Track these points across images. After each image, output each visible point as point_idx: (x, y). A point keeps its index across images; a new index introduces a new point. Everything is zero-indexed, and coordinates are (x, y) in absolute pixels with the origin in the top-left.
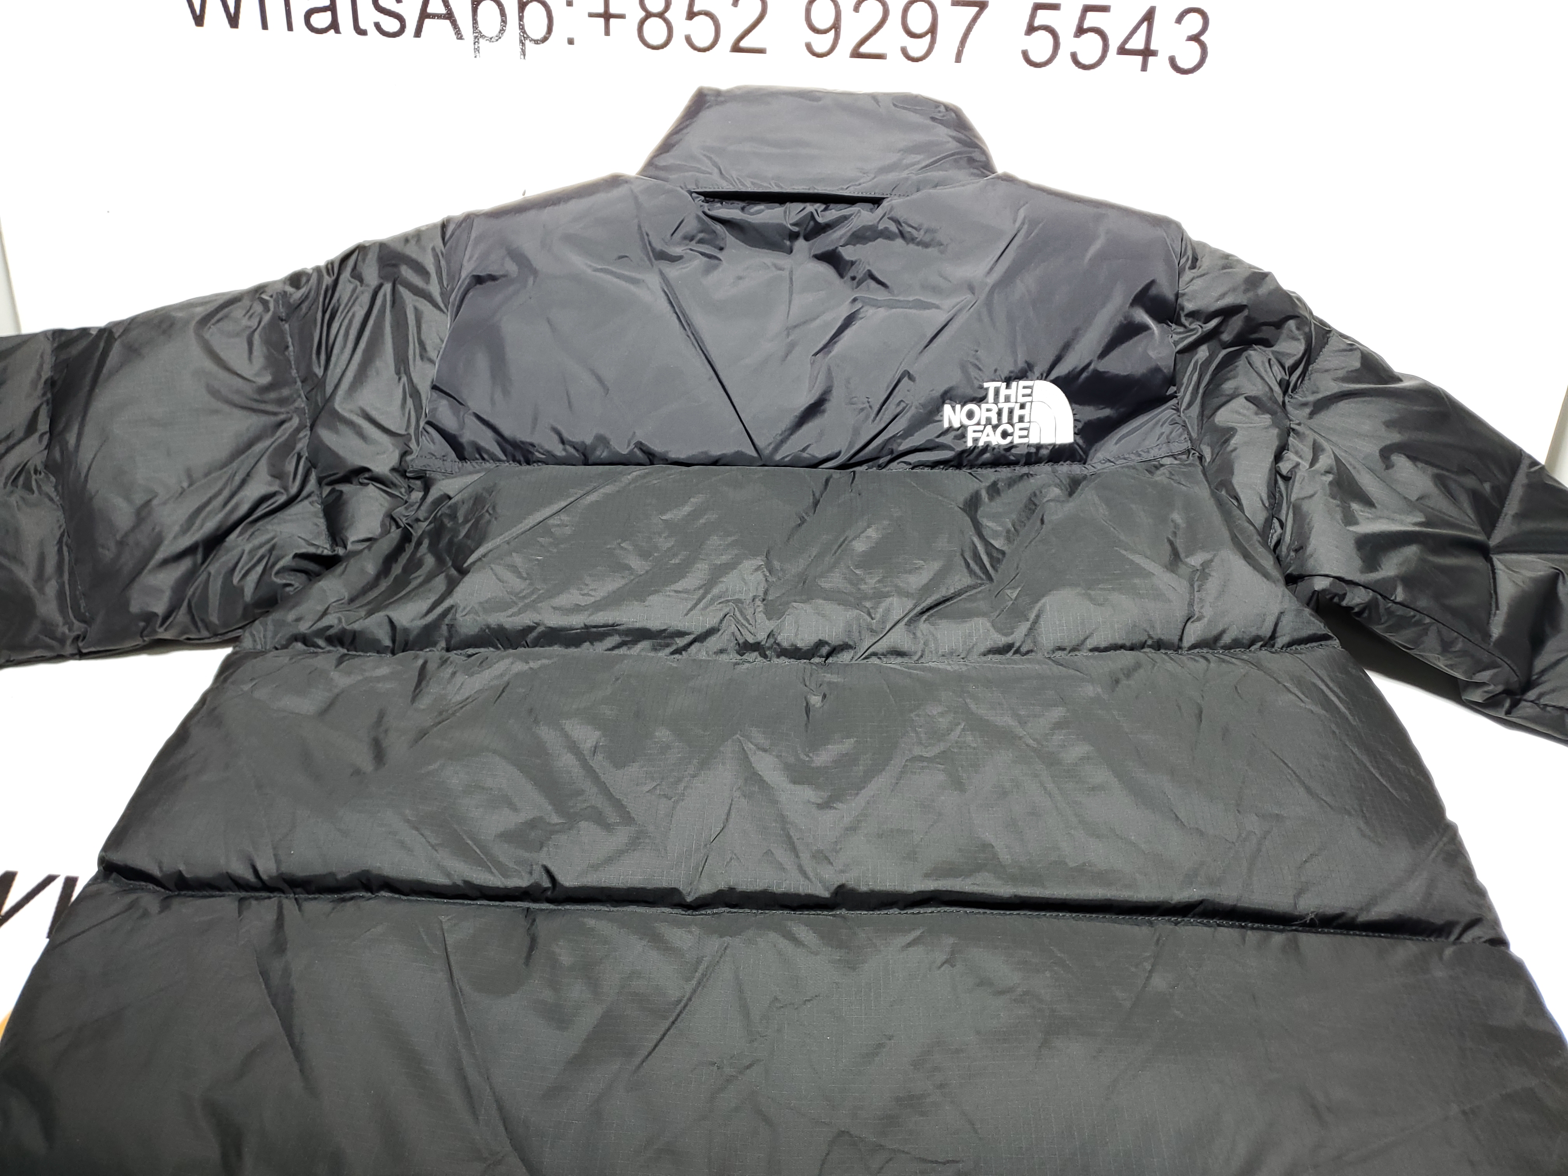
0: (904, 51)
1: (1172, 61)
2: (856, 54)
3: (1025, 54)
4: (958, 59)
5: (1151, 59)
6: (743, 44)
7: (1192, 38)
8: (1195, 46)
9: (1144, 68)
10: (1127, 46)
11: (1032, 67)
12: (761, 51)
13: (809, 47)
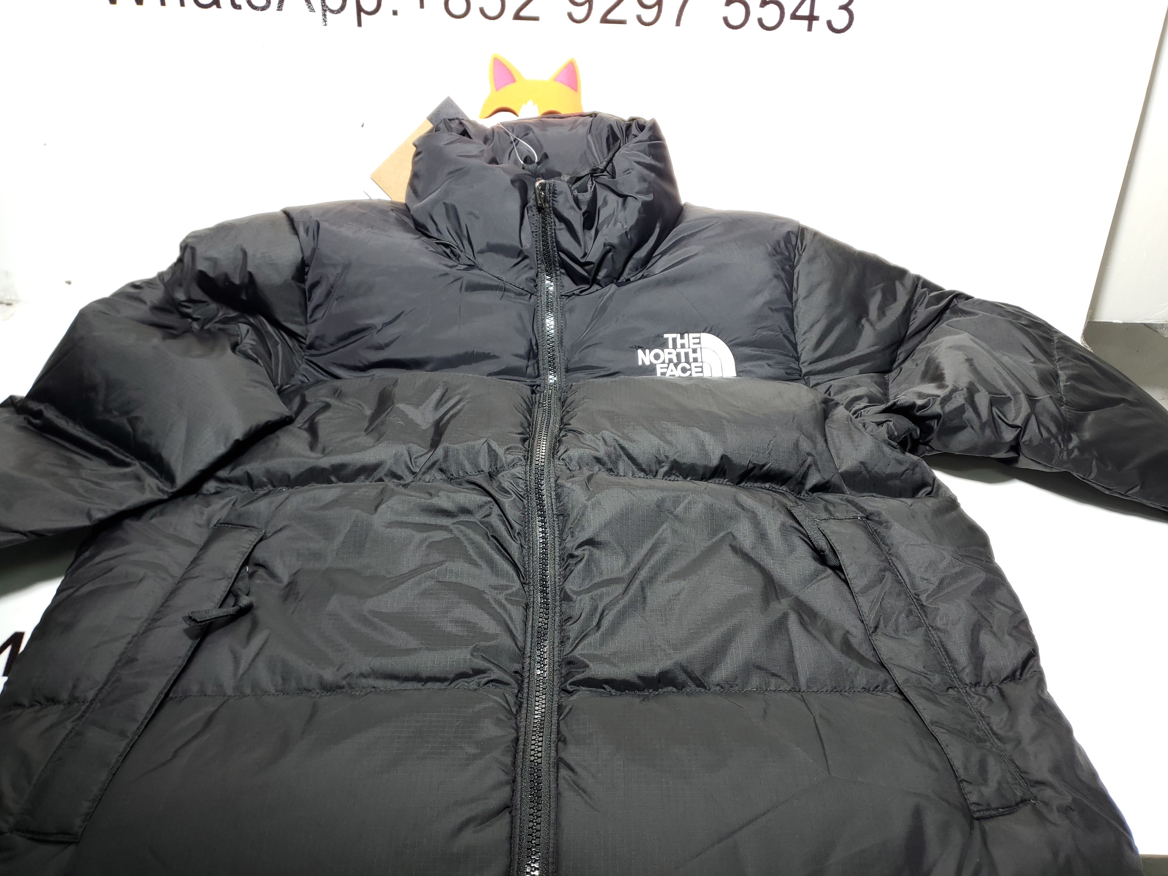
0: (639, 18)
1: (829, 24)
2: (604, 20)
3: (726, 20)
4: (678, 23)
5: (814, 22)
6: (523, 14)
7: (842, 8)
8: (844, 13)
9: (810, 29)
10: (798, 14)
11: (730, 29)
12: (536, 19)
13: (570, 16)
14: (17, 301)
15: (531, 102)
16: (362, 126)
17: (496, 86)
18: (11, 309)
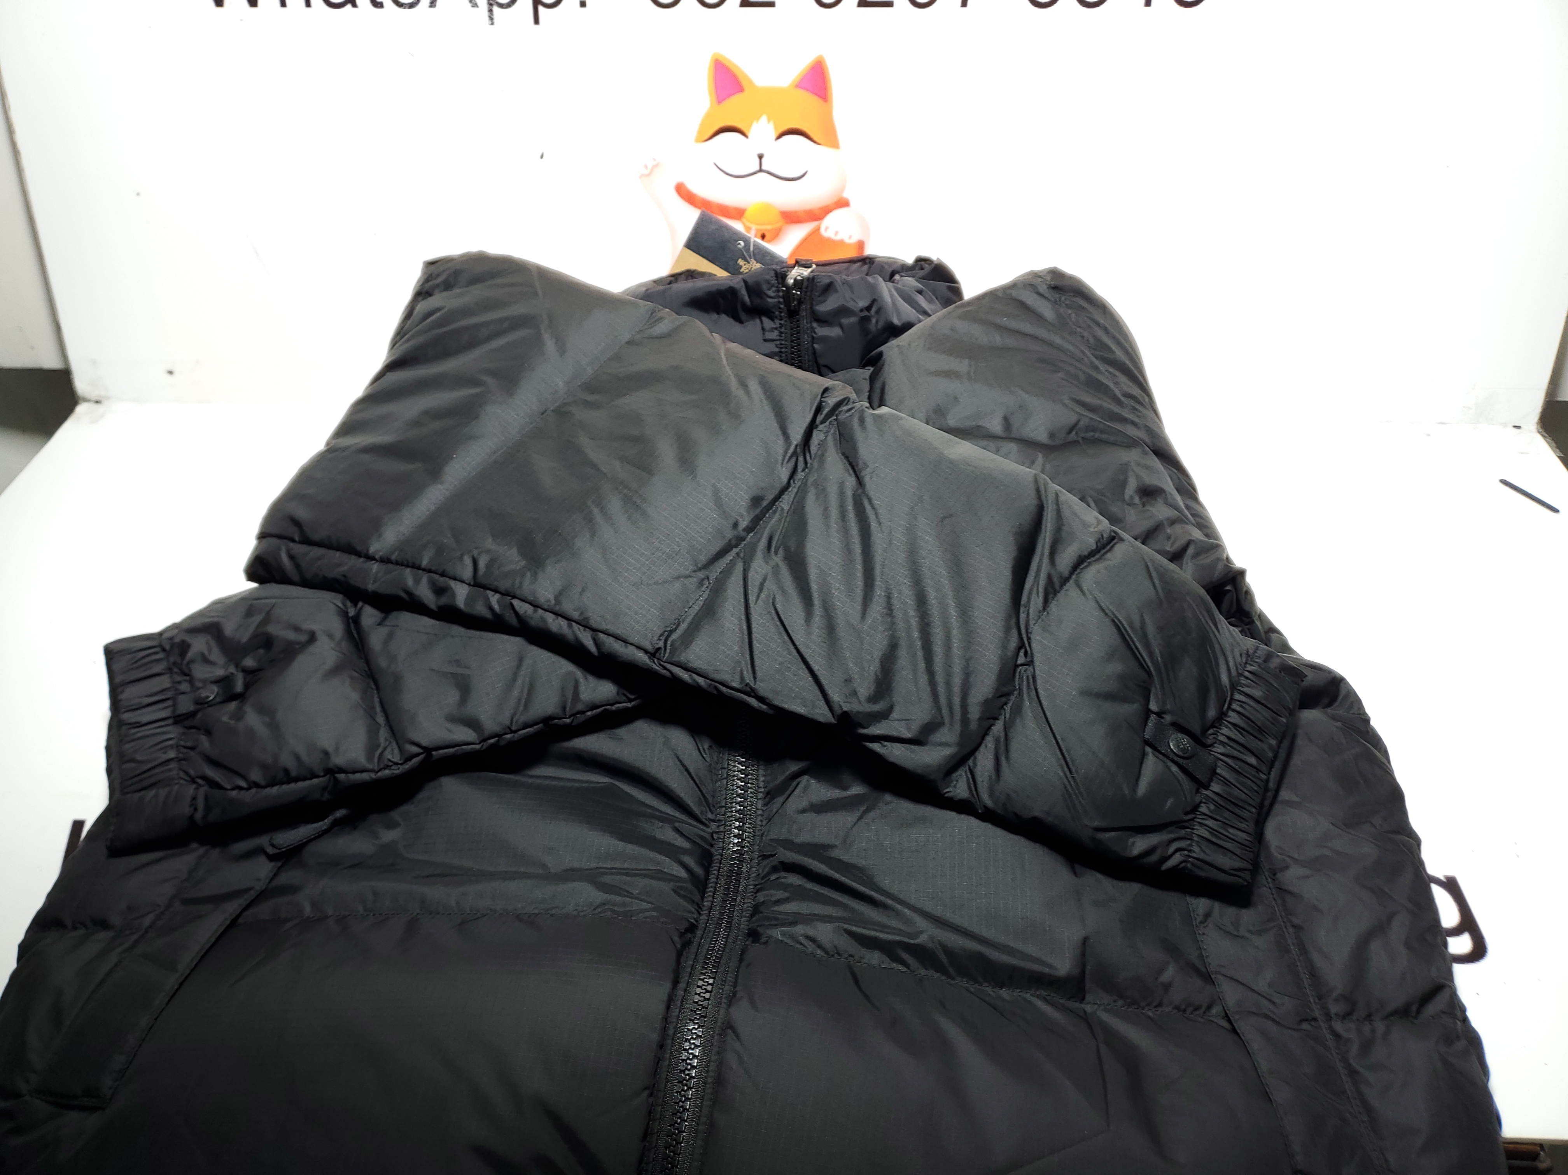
14: (108, 398)
15: (764, 118)
16: (542, 157)
17: (717, 97)
18: (99, 408)
